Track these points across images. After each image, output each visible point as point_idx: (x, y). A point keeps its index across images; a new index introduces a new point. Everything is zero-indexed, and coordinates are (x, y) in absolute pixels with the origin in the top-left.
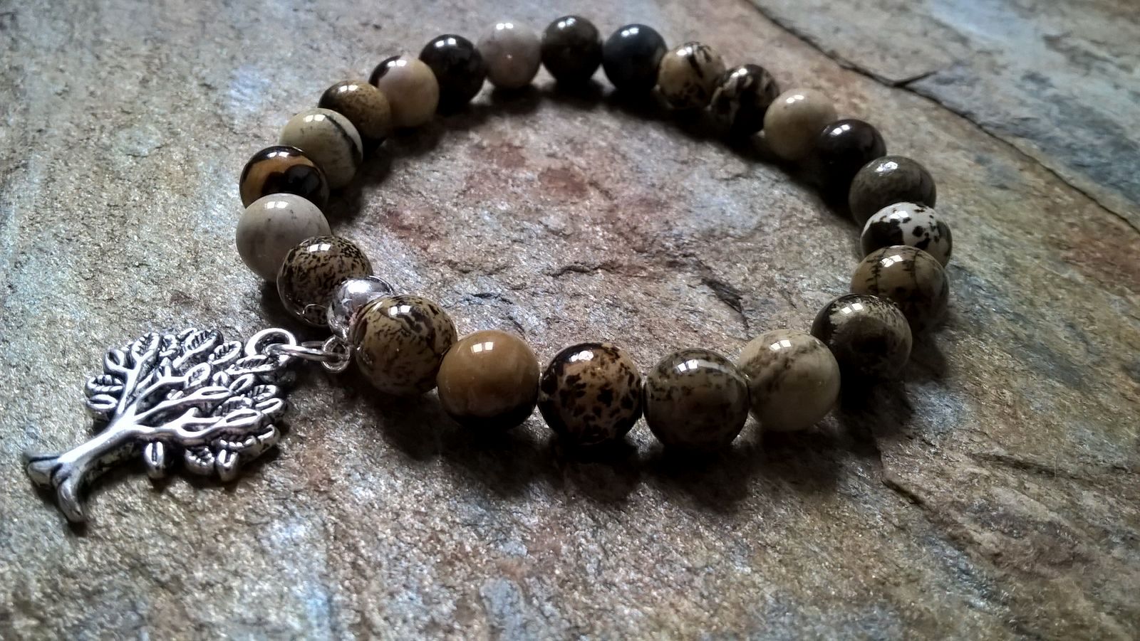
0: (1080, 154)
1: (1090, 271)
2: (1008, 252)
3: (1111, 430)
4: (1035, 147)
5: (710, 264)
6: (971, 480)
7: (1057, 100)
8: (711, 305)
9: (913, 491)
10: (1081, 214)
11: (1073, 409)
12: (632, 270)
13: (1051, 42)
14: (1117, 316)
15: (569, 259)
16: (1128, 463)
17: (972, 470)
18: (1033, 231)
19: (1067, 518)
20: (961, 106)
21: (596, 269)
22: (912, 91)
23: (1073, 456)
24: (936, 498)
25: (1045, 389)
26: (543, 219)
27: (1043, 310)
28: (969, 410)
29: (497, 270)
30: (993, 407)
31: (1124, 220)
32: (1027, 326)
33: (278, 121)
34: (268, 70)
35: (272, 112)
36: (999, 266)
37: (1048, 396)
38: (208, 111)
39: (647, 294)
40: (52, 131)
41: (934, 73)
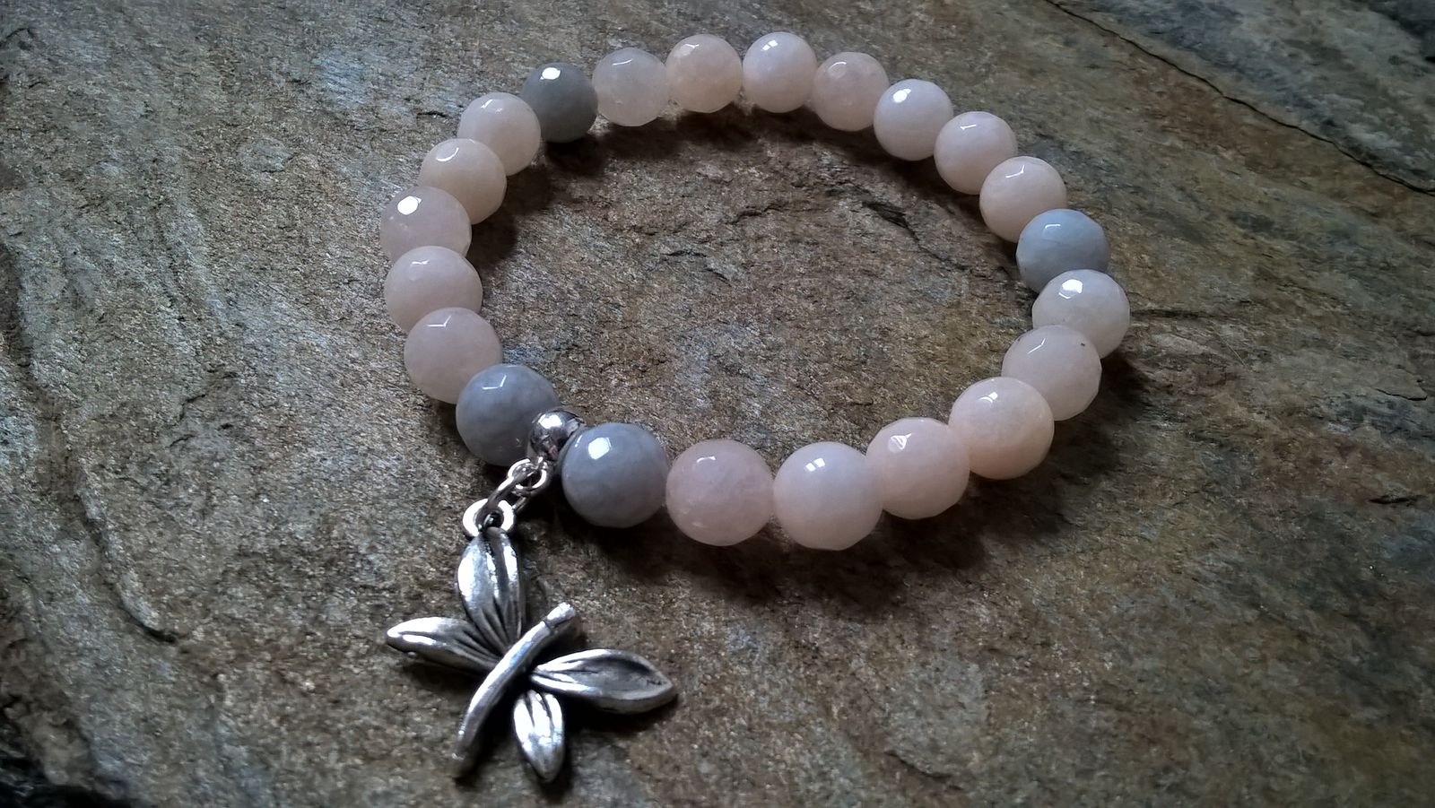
0: (1153, 20)
1: (1186, 135)
3: (1233, 272)
4: (1111, 20)
5: (867, 188)
6: (1136, 333)
10: (1165, 83)
11: (1199, 261)
12: (798, 205)
14: (1216, 174)
15: (742, 205)
16: (1250, 296)
18: (1130, 106)
19: (1214, 348)
21: (766, 210)
23: (1208, 299)
25: (1173, 248)
26: (700, 170)
27: (1156, 179)
29: (680, 227)
31: (1203, 80)
32: (1147, 196)
33: (395, 110)
34: (350, 53)
35: (382, 101)
36: (1110, 145)
37: (1177, 253)
38: (315, 110)
39: (818, 225)
40: (167, 159)
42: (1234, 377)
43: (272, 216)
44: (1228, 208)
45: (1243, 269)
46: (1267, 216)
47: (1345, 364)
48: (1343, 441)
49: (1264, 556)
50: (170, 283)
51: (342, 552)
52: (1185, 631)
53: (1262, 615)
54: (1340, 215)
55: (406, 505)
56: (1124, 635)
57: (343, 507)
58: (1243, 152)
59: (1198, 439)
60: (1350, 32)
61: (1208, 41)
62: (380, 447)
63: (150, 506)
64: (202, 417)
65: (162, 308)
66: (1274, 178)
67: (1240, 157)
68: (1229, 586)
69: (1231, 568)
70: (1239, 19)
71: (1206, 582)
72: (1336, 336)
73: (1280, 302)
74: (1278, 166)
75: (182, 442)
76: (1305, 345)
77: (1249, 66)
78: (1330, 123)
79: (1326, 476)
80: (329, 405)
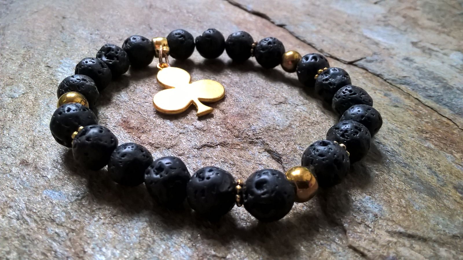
0: (429, 91)
1: (436, 143)
2: (400, 135)
3: (451, 218)
4: (409, 88)
5: (268, 143)
6: (388, 244)
7: (419, 69)
8: (269, 161)
9: (362, 250)
10: (431, 118)
11: (433, 208)
12: (233, 146)
13: (414, 44)
14: (450, 164)
15: (205, 141)
16: (460, 233)
17: (388, 239)
18: (411, 126)
20: (377, 72)
21: (217, 145)
22: (356, 65)
24: (372, 253)
26: (194, 123)
27: (417, 162)
28: (386, 210)
29: (172, 147)
30: (397, 208)
31: (450, 120)
32: (411, 169)
36: (396, 142)
38: (47, 78)
41: (365, 58)
44: (454, 182)
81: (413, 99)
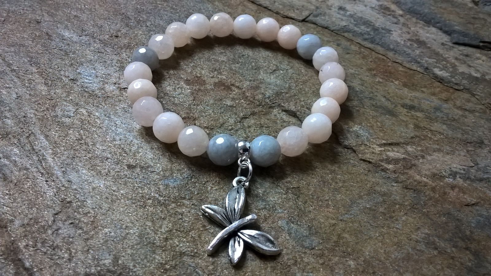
0: (364, 35)
1: (382, 77)
2: (359, 77)
3: (407, 127)
5: (283, 105)
6: (381, 152)
8: (288, 118)
9: (368, 160)
10: (372, 57)
11: (396, 123)
12: (260, 113)
14: (394, 90)
15: (240, 115)
17: (380, 149)
19: (406, 155)
20: (324, 25)
21: (250, 116)
23: (401, 137)
24: (374, 160)
25: (386, 119)
26: (224, 103)
27: (376, 94)
28: (372, 132)
30: (377, 129)
31: (384, 55)
33: (111, 88)
34: (90, 67)
35: (106, 85)
36: (359, 83)
37: (388, 121)
38: (81, 91)
39: (268, 120)
40: (29, 115)
41: (312, 14)
42: (415, 165)
43: (73, 135)
44: (400, 102)
45: (410, 125)
46: (414, 104)
47: (448, 157)
48: (452, 184)
49: (435, 230)
50: (40, 167)
51: (124, 269)
52: (417, 261)
53: (440, 252)
54: (436, 102)
55: (143, 247)
56: (398, 266)
57: (121, 251)
58: (401, 81)
59: (407, 189)
60: (428, 35)
61: (383, 41)
62: (130, 225)
63: (49, 260)
64: (62, 220)
65: (39, 177)
66: (412, 90)
67: (401, 83)
68: (427, 243)
69: (426, 236)
70: (392, 32)
71: (420, 242)
72: (443, 147)
73: (424, 136)
74: (413, 85)
75: (56, 232)
76: (434, 151)
77: (398, 49)
78: (427, 68)
79: (449, 198)
80: (109, 210)
81: (356, 44)
